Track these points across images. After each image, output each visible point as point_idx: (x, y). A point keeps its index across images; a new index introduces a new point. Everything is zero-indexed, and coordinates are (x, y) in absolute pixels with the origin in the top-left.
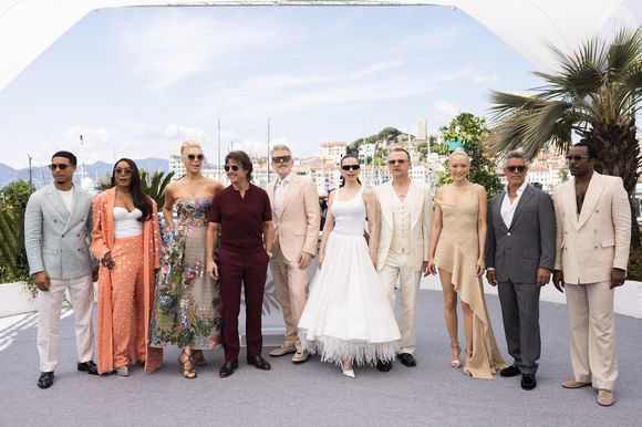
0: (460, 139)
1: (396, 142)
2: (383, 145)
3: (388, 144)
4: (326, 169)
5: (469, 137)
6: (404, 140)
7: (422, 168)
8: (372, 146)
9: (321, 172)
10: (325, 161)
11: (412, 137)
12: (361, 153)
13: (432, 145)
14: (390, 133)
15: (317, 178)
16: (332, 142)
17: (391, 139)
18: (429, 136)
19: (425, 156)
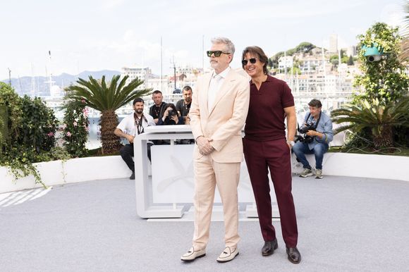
0: (376, 45)
1: (311, 54)
2: (300, 57)
3: (304, 56)
5: (384, 44)
6: (318, 53)
7: (333, 77)
8: (290, 58)
11: (325, 50)
12: (280, 64)
13: (342, 57)
14: (306, 46)
17: (307, 52)
18: (339, 49)
19: (336, 67)
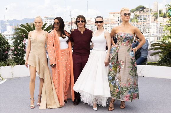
1: (144, 12)
2: (138, 13)
3: (140, 13)
4: (112, 24)
6: (147, 11)
7: (155, 24)
8: (133, 14)
9: (109, 25)
10: (111, 20)
11: (151, 10)
13: (160, 13)
14: (141, 8)
15: (107, 28)
16: (114, 12)
17: (141, 11)
18: (159, 10)
19: (157, 19)
